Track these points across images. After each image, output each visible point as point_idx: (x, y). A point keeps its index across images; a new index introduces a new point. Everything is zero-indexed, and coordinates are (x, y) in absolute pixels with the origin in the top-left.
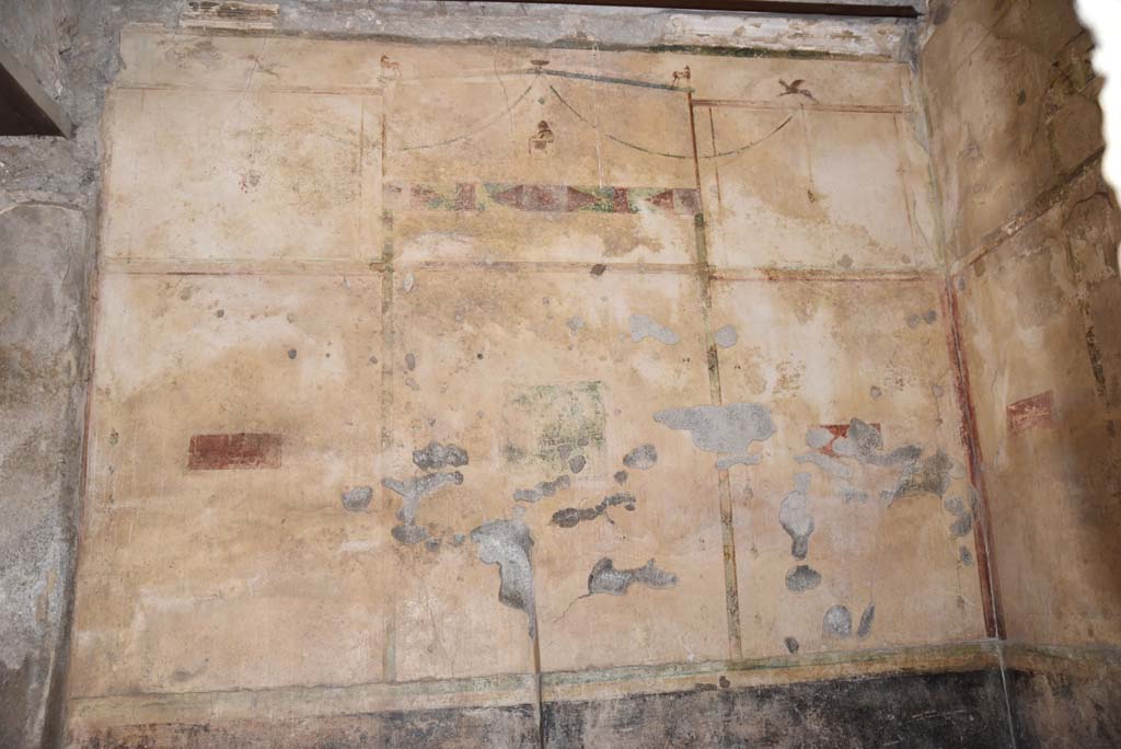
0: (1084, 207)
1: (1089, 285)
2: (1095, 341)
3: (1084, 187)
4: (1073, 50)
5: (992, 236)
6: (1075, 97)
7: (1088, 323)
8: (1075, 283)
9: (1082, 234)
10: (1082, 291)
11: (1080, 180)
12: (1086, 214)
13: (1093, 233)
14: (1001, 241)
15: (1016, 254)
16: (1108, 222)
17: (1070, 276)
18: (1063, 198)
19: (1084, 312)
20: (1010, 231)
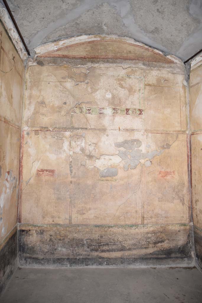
0: (77, 137)
1: (74, 153)
2: (72, 164)
3: (79, 133)
4: (84, 105)
5: (45, 128)
6: (82, 114)
7: (71, 160)
8: (70, 150)
9: (75, 142)
10: (71, 153)
11: (78, 131)
12: (78, 138)
13: (79, 143)
14: (47, 130)
15: (52, 136)
16: (83, 143)
17: (69, 148)
18: (72, 132)
19: (71, 157)
20: (51, 130)
